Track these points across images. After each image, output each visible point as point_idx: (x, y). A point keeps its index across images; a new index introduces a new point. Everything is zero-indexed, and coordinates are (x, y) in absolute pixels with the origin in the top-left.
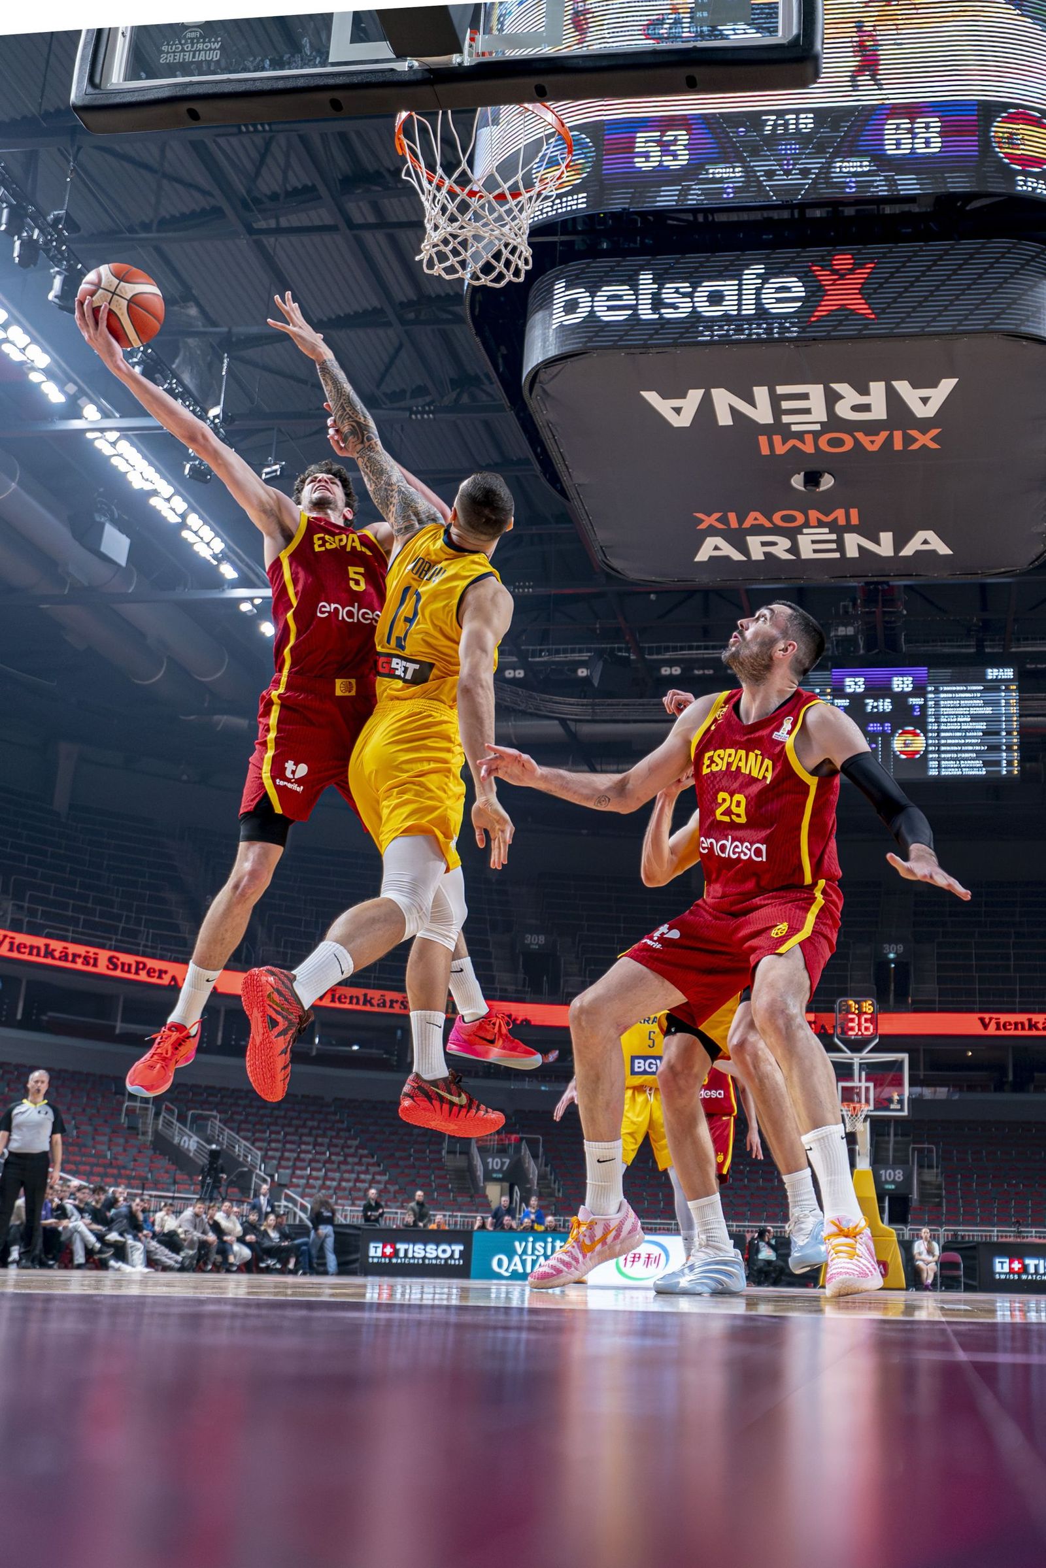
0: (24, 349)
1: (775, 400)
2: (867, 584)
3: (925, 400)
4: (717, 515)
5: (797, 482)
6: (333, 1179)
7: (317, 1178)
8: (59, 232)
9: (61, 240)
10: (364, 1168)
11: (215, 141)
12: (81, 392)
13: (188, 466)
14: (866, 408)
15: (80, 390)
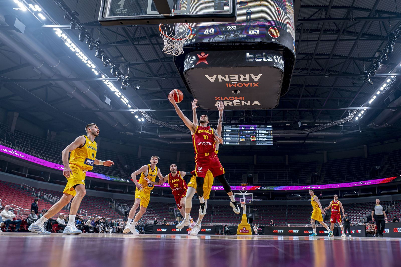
0: (91, 65)
1: (229, 77)
2: (246, 110)
3: (256, 78)
4: (219, 98)
5: (233, 92)
6: (148, 216)
7: (145, 216)
8: (97, 43)
9: (98, 45)
10: (154, 214)
11: (127, 28)
12: (101, 73)
13: (122, 87)
14: (246, 79)
15: (101, 72)
